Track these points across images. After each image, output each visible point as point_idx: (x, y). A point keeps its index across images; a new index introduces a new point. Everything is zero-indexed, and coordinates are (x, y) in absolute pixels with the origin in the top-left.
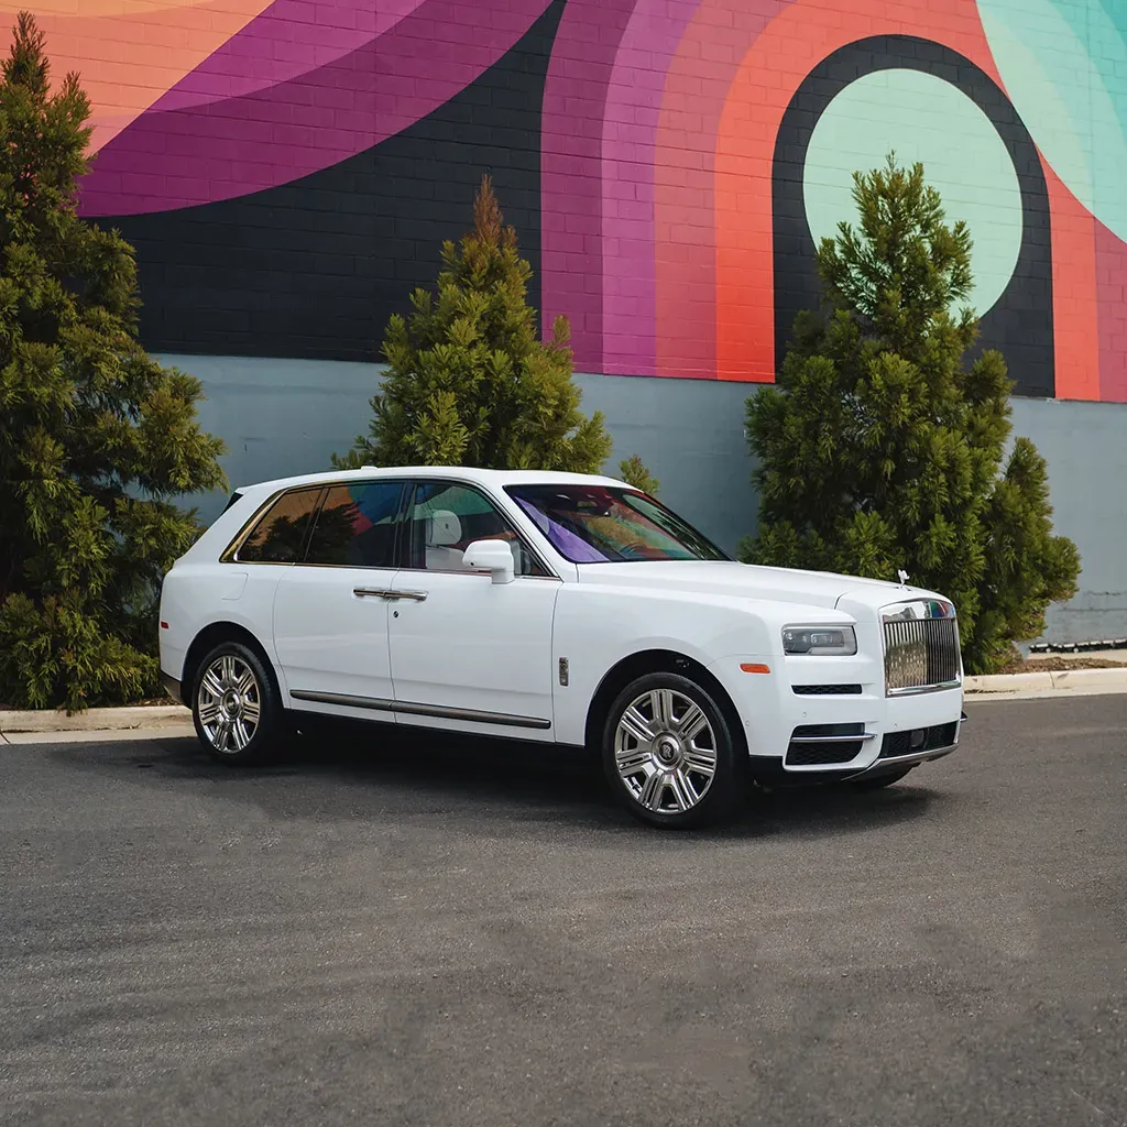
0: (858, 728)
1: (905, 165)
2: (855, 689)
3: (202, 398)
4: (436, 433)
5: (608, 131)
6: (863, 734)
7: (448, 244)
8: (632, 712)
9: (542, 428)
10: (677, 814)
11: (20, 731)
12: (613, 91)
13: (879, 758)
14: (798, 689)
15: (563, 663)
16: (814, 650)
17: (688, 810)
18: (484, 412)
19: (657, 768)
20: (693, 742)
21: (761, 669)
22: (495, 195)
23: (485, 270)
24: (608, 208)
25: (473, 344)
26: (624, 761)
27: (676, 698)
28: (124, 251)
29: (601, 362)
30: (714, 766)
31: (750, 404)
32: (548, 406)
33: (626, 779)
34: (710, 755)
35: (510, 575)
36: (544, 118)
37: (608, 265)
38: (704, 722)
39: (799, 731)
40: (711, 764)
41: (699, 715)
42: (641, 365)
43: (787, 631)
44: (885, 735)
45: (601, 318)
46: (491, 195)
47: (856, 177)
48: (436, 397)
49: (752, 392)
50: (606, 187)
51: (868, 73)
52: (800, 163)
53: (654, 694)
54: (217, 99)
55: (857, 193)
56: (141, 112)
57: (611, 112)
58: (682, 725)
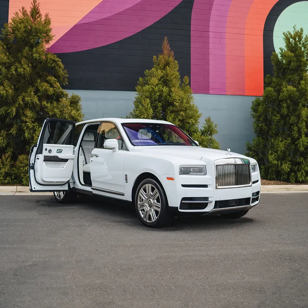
0: (206, 199)
1: (298, 29)
2: (206, 186)
3: (81, 101)
4: (143, 110)
5: (212, 24)
6: (208, 201)
7: (155, 57)
8: (142, 191)
9: (178, 109)
10: (151, 223)
11: (22, 192)
12: (213, 12)
13: (213, 208)
14: (183, 186)
15: (126, 175)
16: (191, 173)
17: (154, 222)
18: (160, 104)
19: (148, 208)
20: (156, 200)
21: (172, 179)
22: (168, 42)
23: (163, 64)
24: (211, 46)
25: (157, 85)
26: (140, 205)
27: (152, 187)
28: (58, 61)
29: (209, 90)
30: (160, 209)
31: (253, 103)
32: (177, 102)
33: (140, 211)
34: (159, 205)
35: (117, 149)
36: (192, 20)
37: (211, 63)
38: (158, 195)
39: (184, 199)
40: (160, 208)
41: (157, 192)
42: (221, 91)
43: (182, 167)
44: (215, 201)
45: (209, 78)
46: (167, 42)
47: (284, 34)
48: (144, 100)
49: (253, 99)
50: (211, 40)
51: (295, 3)
52: (272, 31)
53: (147, 185)
54: (96, 19)
55: (284, 39)
56: (75, 24)
57: (212, 18)
58: (153, 195)
